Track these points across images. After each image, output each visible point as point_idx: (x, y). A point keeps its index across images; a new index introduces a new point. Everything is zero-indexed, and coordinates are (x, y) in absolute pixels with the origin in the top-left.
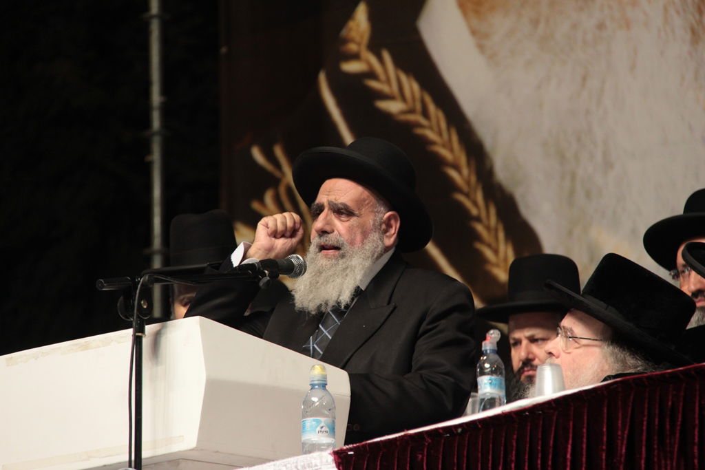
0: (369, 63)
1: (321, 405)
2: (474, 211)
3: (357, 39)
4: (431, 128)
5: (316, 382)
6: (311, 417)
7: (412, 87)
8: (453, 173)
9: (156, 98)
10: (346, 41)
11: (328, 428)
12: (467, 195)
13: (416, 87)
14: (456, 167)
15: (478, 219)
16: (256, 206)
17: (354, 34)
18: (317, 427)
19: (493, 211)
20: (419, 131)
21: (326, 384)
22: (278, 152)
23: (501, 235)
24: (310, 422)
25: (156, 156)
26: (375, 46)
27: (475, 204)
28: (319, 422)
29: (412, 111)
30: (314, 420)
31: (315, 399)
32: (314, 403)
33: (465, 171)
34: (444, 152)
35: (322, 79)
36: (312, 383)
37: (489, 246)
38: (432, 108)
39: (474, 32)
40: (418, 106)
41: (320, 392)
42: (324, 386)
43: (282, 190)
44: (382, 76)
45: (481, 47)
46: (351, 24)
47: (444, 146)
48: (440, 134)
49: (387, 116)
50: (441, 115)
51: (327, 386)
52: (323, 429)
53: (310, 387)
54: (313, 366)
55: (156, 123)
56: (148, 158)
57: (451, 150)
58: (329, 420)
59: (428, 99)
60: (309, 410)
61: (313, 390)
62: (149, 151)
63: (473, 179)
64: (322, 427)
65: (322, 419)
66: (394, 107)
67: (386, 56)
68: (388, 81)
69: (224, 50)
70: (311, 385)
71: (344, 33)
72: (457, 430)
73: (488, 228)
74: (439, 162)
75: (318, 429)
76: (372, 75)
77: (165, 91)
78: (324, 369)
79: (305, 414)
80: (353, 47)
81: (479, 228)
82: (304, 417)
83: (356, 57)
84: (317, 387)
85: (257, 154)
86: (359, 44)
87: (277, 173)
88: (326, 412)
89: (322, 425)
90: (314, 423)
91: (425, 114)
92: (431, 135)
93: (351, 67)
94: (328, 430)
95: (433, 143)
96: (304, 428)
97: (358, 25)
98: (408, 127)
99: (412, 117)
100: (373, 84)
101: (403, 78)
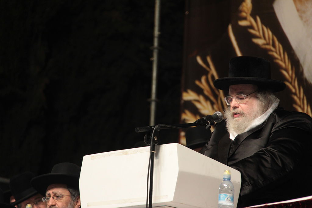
0: (250, 22)
1: (228, 188)
2: (294, 90)
3: (246, 11)
4: (276, 52)
5: (226, 178)
6: (223, 193)
7: (268, 33)
8: (285, 73)
9: (157, 32)
10: (241, 11)
11: (231, 198)
12: (291, 83)
13: (270, 33)
14: (286, 70)
15: (295, 94)
16: (197, 83)
17: (245, 9)
18: (225, 198)
19: (302, 90)
20: (270, 53)
21: (230, 179)
22: (209, 59)
23: (305, 102)
24: (222, 195)
25: (155, 58)
26: (253, 15)
27: (294, 87)
28: (226, 196)
29: (268, 44)
30: (224, 195)
31: (225, 185)
32: (225, 187)
33: (290, 72)
34: (281, 63)
35: (230, 28)
36: (224, 178)
37: (300, 106)
38: (277, 43)
39: (298, 10)
40: (271, 42)
41: (228, 182)
42: (229, 180)
43: (209, 77)
44: (256, 28)
45: (301, 17)
46: (244, 4)
47: (281, 60)
48: (280, 55)
49: (257, 46)
50: (281, 46)
51: (231, 180)
52: (228, 199)
53: (223, 180)
54: (225, 171)
55: (156, 44)
56: (152, 59)
57: (285, 63)
58: (231, 195)
59: (275, 39)
60: (223, 190)
61: (224, 181)
62: (152, 56)
63: (294, 76)
64: (228, 198)
65: (228, 194)
66: (260, 42)
67: (258, 19)
68: (259, 30)
69: (187, 13)
70: (224, 179)
71: (241, 8)
72: (290, 205)
73: (300, 98)
74: (279, 67)
75: (226, 199)
76: (252, 27)
77: (161, 29)
78: (230, 172)
79: (221, 192)
80: (244, 14)
81: (295, 98)
82: (220, 193)
83: (245, 19)
84: (226, 180)
85: (199, 60)
86: (246, 13)
87: (208, 69)
88: (230, 191)
89: (228, 197)
90: (224, 196)
91: (274, 45)
92: (276, 55)
93: (243, 23)
94: (230, 199)
95: (276, 59)
96: (220, 198)
97: (247, 5)
98: (266, 51)
99: (268, 47)
100: (252, 31)
101: (265, 29)
